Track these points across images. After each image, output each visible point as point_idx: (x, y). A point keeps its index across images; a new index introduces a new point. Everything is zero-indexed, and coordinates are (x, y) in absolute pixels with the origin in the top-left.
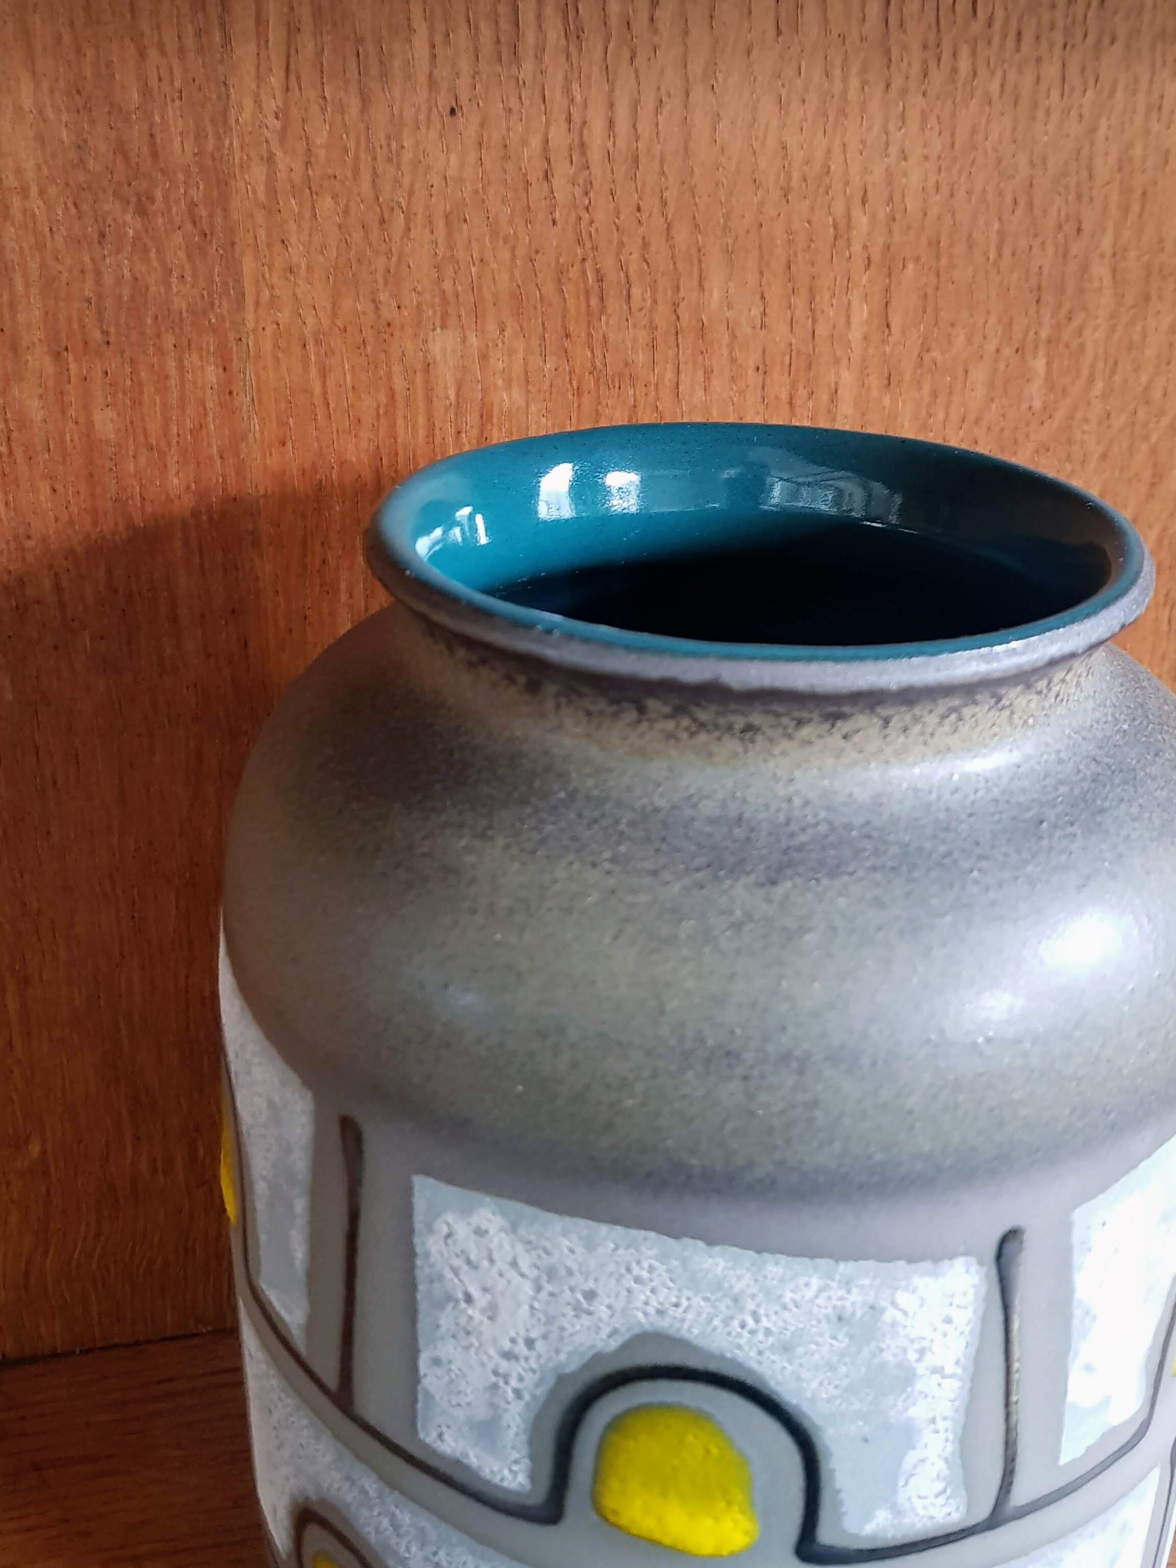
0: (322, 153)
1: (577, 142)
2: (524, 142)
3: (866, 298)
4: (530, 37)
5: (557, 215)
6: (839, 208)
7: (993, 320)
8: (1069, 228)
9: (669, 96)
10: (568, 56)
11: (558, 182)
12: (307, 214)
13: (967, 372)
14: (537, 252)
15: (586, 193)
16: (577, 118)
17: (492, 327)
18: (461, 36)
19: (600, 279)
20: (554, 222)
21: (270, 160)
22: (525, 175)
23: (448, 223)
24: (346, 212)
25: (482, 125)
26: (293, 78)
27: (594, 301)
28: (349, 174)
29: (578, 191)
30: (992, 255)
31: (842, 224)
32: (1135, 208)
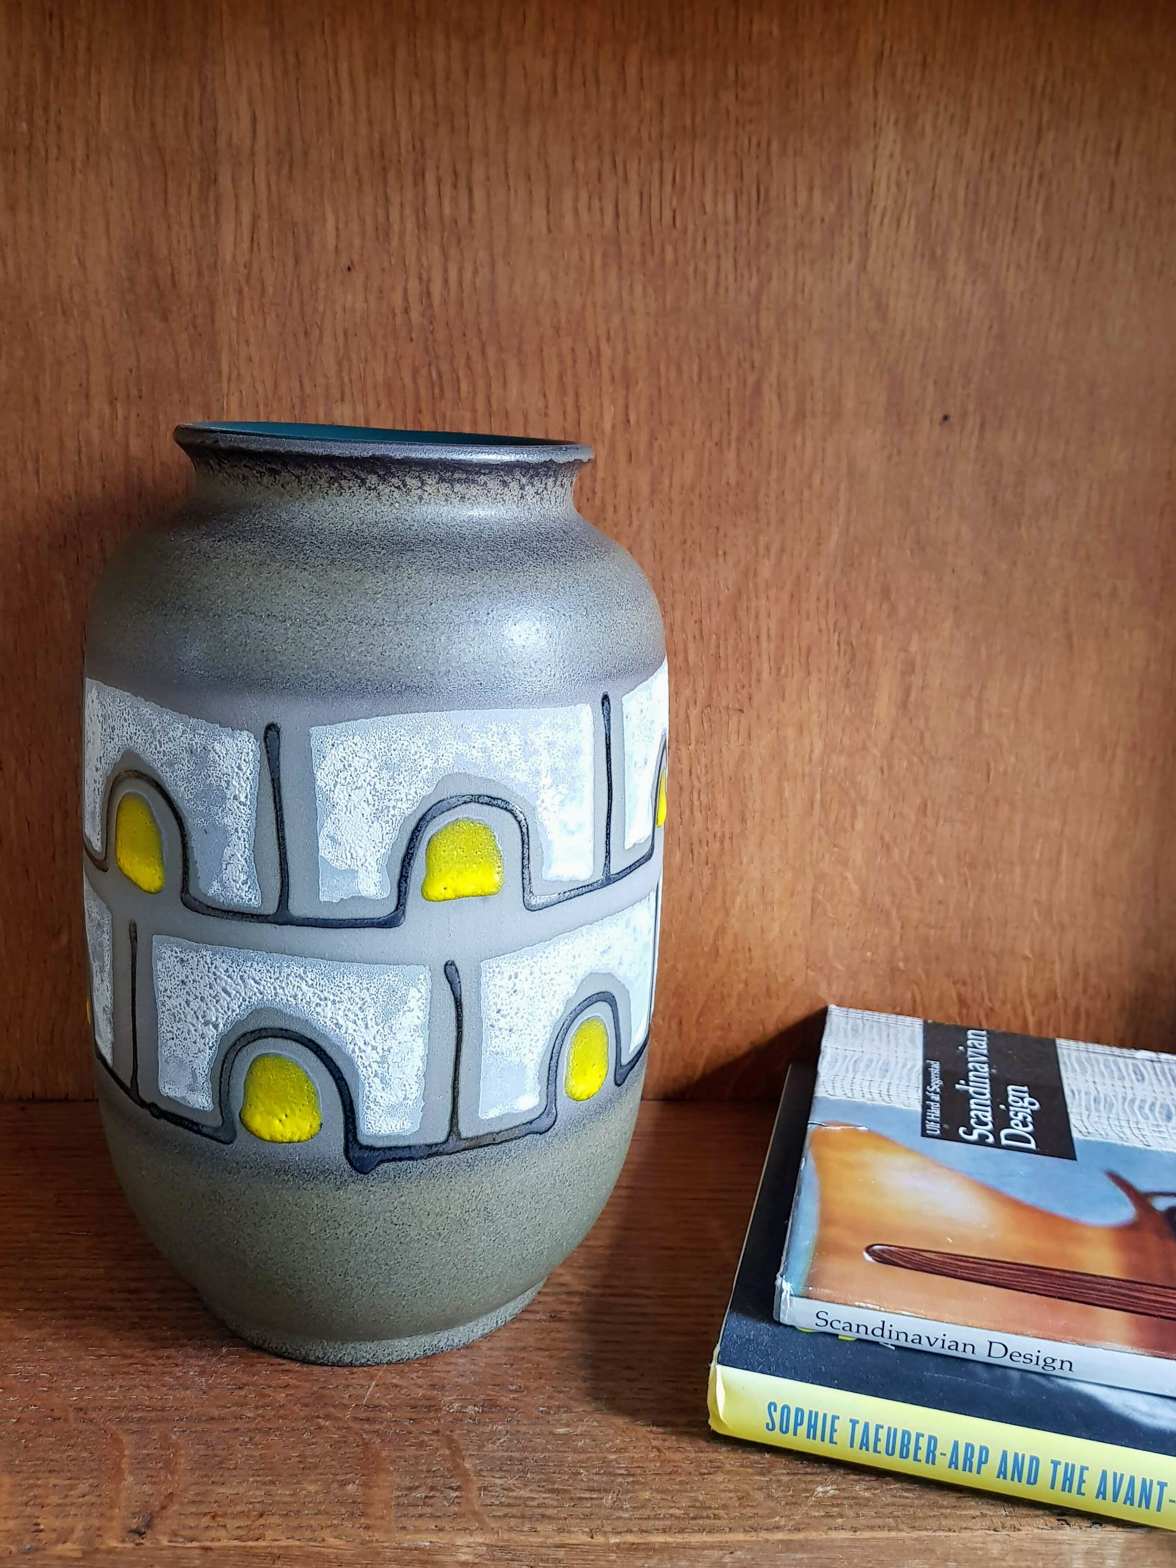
0: (271, 290)
1: (425, 290)
2: (393, 289)
3: (613, 402)
4: (396, 227)
5: (413, 336)
6: (592, 342)
7: (698, 424)
8: (746, 365)
9: (482, 267)
10: (419, 239)
11: (415, 316)
12: (261, 325)
13: (683, 456)
14: (401, 357)
15: (431, 323)
16: (425, 276)
17: (371, 402)
18: (355, 226)
19: (440, 376)
20: (411, 339)
21: (240, 292)
22: (393, 310)
23: (346, 336)
24: (284, 325)
25: (367, 277)
26: (255, 245)
27: (437, 391)
28: (287, 303)
29: (426, 322)
30: (695, 378)
31: (594, 353)
32: (791, 356)
